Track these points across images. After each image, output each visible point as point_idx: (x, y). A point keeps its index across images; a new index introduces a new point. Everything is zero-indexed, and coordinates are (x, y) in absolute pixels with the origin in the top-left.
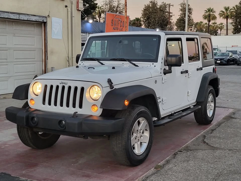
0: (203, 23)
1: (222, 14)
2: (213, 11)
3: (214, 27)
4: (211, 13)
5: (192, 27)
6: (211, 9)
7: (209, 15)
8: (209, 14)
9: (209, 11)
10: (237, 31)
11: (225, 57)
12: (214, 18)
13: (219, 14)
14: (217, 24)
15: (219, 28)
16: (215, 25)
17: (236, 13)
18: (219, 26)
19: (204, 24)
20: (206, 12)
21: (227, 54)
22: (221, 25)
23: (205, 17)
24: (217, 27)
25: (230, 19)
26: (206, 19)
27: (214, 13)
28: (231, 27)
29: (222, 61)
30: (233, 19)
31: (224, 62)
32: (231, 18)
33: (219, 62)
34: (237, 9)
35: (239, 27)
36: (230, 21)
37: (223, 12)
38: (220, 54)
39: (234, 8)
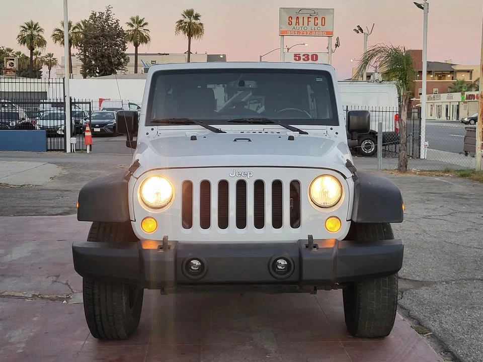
0: (13, 51)
1: (58, 36)
2: (39, 29)
3: (37, 60)
4: (35, 33)
5: (13, 60)
6: (35, 22)
7: (32, 37)
8: (31, 35)
9: (30, 27)
10: (90, 70)
11: (108, 121)
12: (42, 43)
13: (54, 35)
14: (42, 55)
15: (47, 64)
16: (38, 56)
17: (85, 36)
18: (46, 59)
19: (14, 53)
20: (22, 29)
21: (110, 114)
22: (49, 58)
23: (23, 41)
24: (43, 61)
25: (75, 47)
26: (24, 43)
27: (41, 33)
28: (78, 63)
29: (103, 128)
30: (81, 46)
31: (109, 131)
32: (77, 45)
33: (98, 130)
34: (86, 27)
35: (93, 62)
36: (75, 50)
37: (61, 32)
38: (96, 114)
39: (79, 25)
